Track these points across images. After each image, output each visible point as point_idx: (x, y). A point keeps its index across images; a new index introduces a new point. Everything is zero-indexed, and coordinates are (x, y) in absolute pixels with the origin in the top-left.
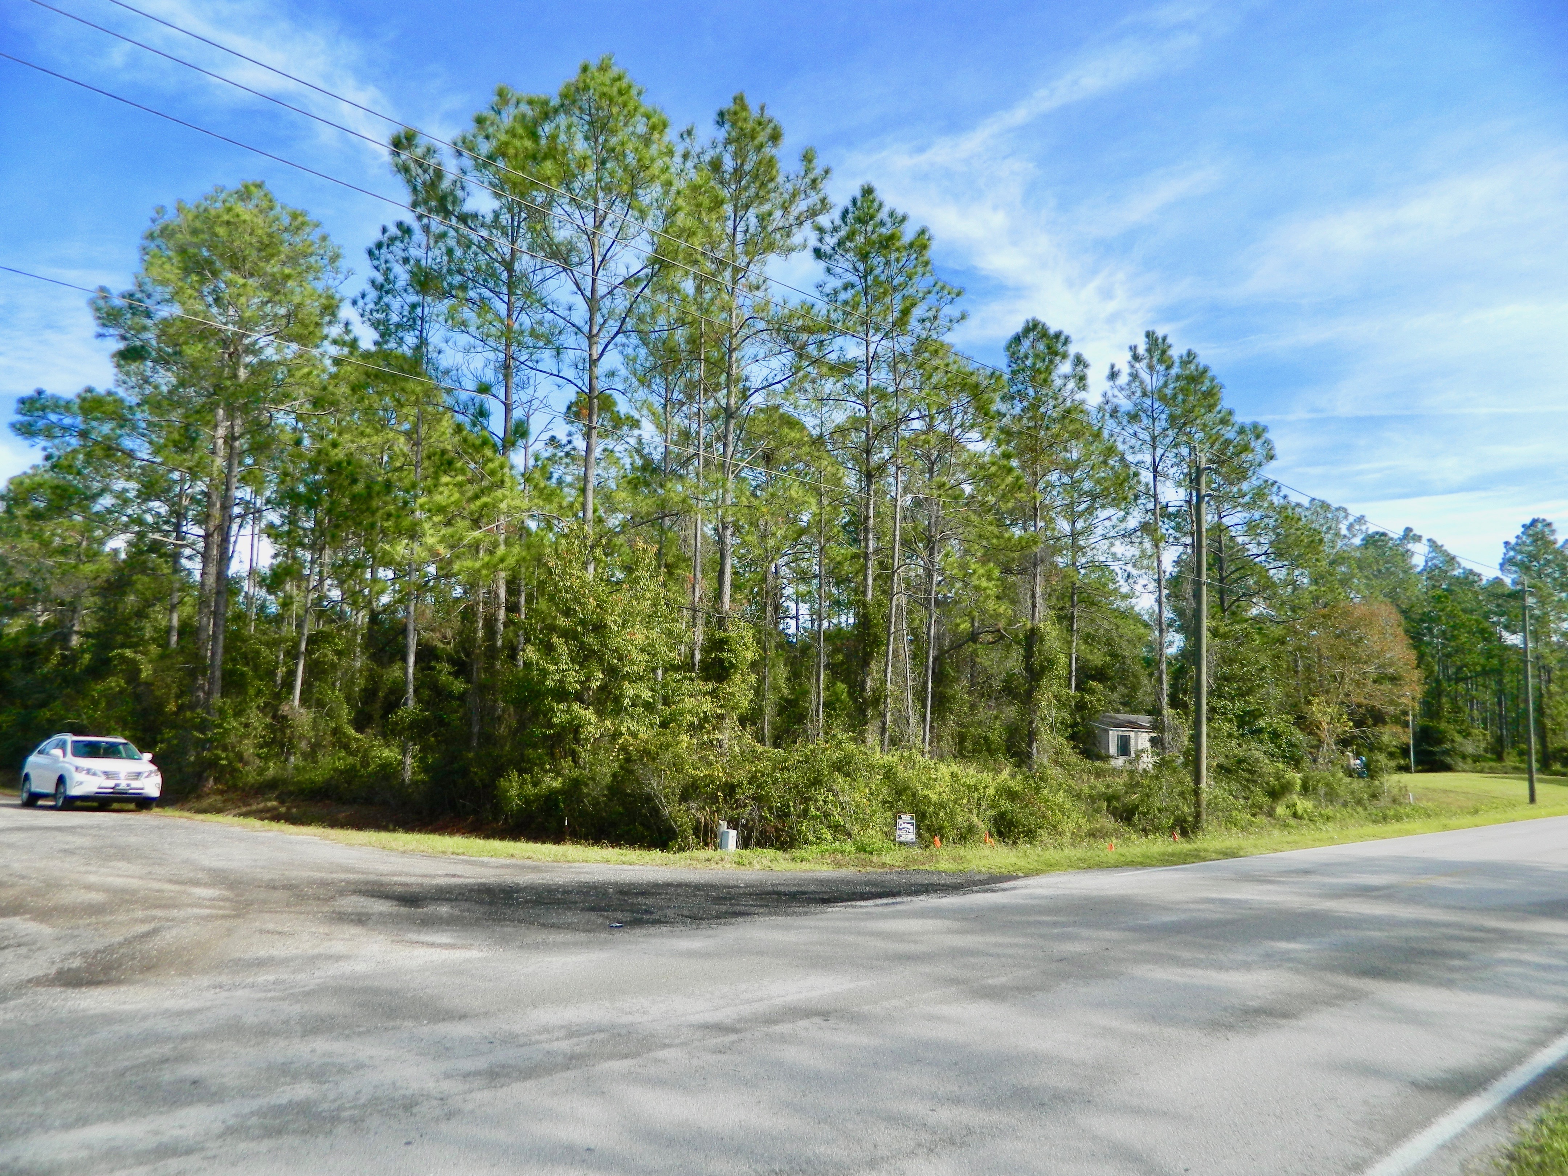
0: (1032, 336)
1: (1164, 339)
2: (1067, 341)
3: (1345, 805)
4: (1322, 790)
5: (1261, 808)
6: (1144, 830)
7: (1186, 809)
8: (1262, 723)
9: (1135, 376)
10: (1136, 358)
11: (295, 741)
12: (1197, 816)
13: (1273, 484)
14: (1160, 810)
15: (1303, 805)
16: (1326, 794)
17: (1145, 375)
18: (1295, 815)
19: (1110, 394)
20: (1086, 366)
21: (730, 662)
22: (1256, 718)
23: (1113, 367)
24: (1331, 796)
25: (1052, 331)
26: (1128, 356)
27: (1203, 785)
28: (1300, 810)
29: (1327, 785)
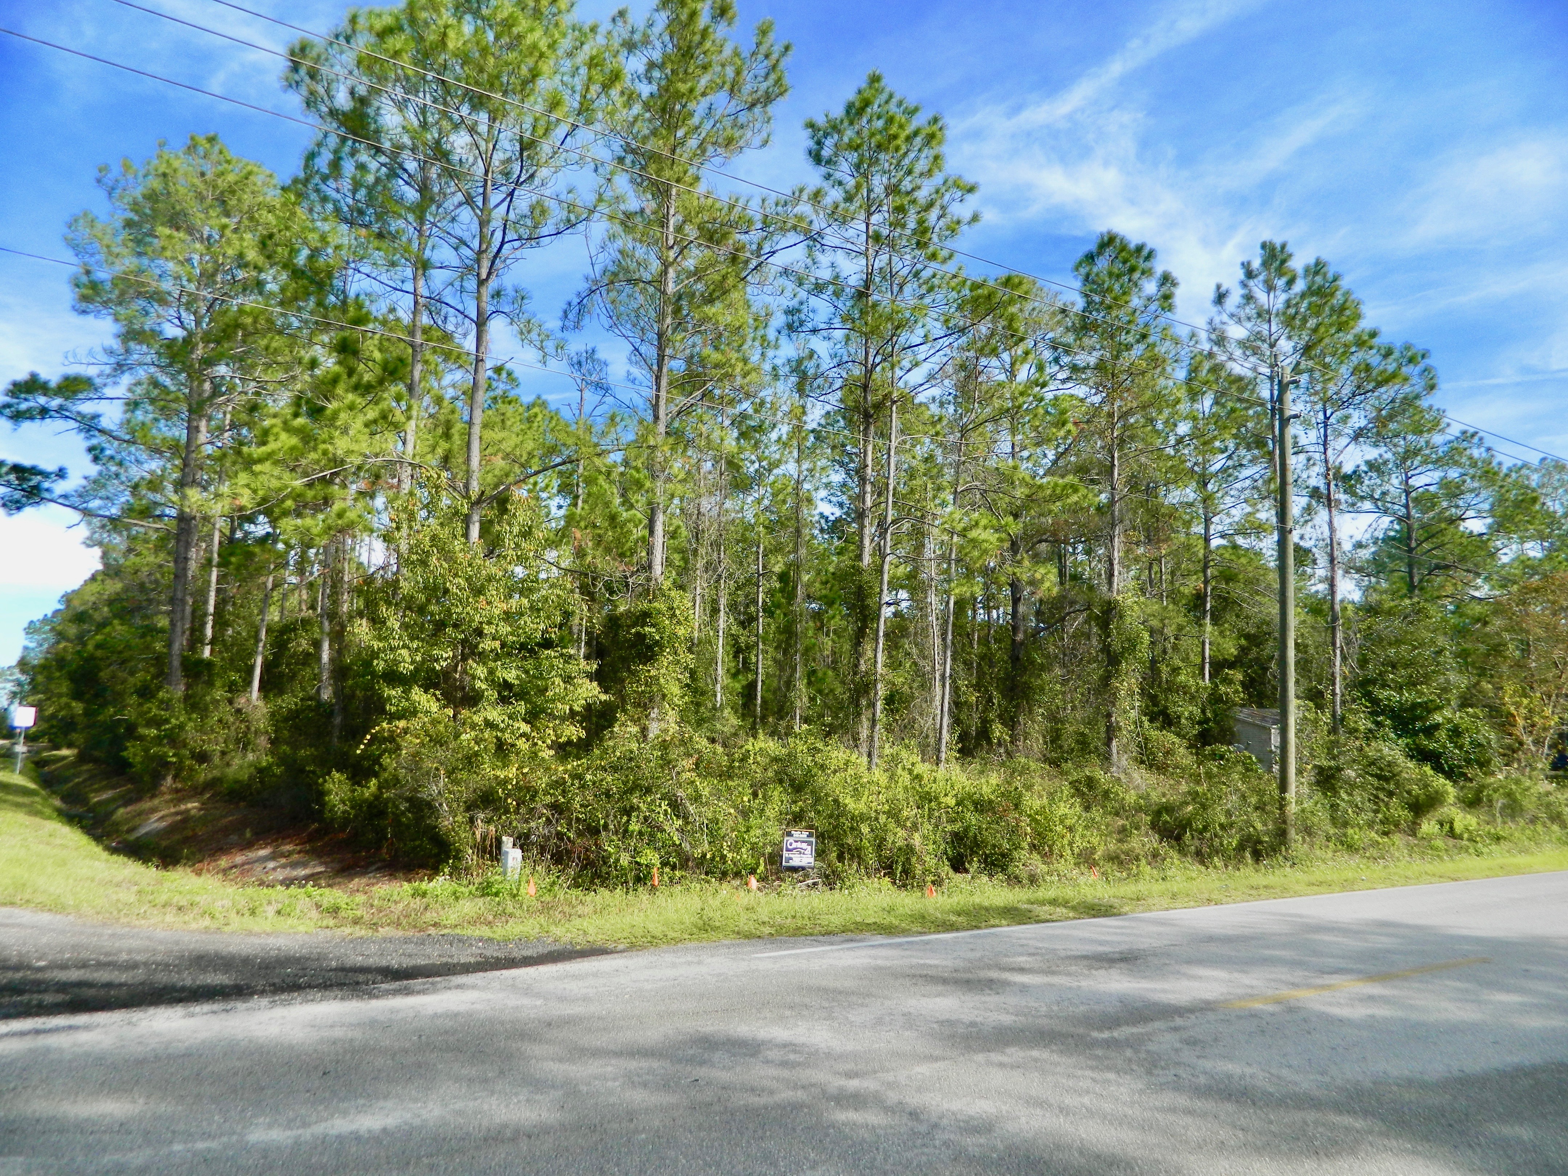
0: (1108, 251)
1: (1283, 247)
2: (1150, 256)
3: (1534, 820)
4: (1500, 802)
5: (1397, 825)
6: (1198, 853)
7: (1259, 826)
8: (1438, 718)
9: (1249, 298)
10: (1250, 274)
11: (251, 736)
12: (1281, 835)
13: (1473, 436)
14: (1222, 826)
15: (1463, 820)
16: (1504, 807)
17: (1261, 296)
18: (1452, 833)
19: (1217, 320)
20: (1174, 284)
21: (652, 638)
22: (1429, 711)
23: (1218, 287)
24: (1513, 809)
25: (1132, 246)
26: (1241, 274)
27: (1291, 795)
28: (1458, 827)
29: (1509, 795)
